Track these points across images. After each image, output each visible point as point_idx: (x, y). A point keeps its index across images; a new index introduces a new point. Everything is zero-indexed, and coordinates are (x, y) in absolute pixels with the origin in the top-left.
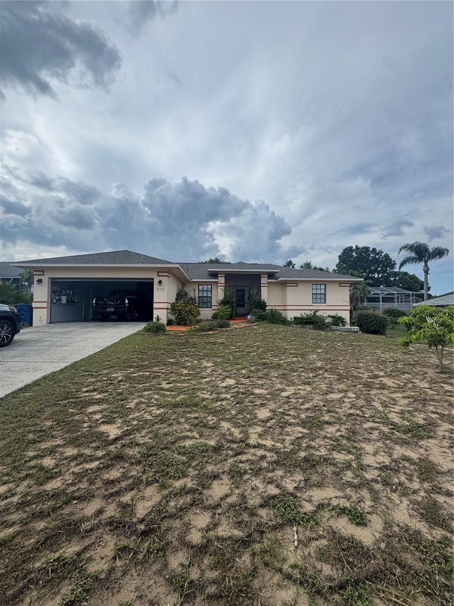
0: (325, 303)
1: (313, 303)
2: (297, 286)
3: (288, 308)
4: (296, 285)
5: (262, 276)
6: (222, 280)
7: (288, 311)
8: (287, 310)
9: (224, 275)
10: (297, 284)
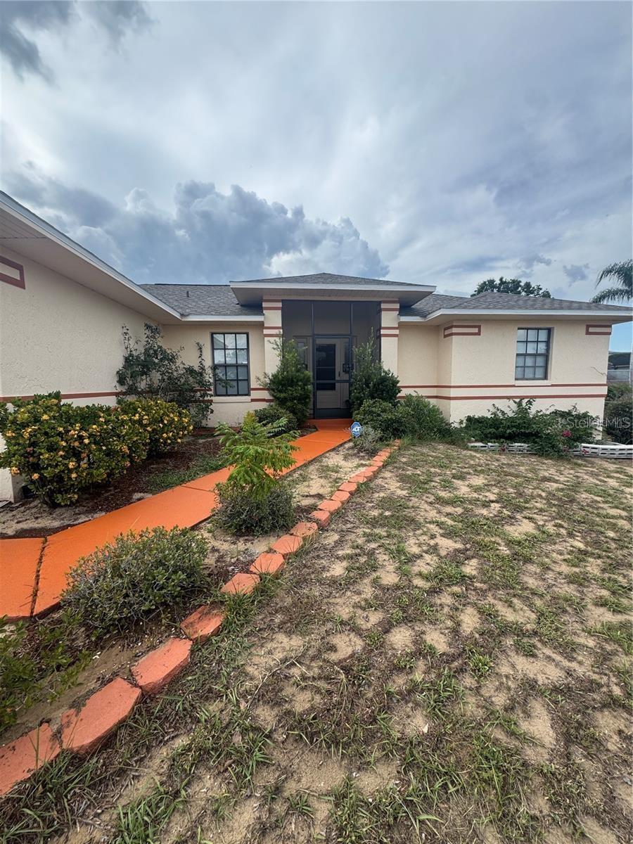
0: (545, 378)
1: (516, 379)
2: (479, 334)
3: (453, 393)
4: (476, 330)
5: (383, 306)
6: (273, 318)
7: (452, 402)
8: (449, 398)
9: (280, 305)
10: (479, 327)
